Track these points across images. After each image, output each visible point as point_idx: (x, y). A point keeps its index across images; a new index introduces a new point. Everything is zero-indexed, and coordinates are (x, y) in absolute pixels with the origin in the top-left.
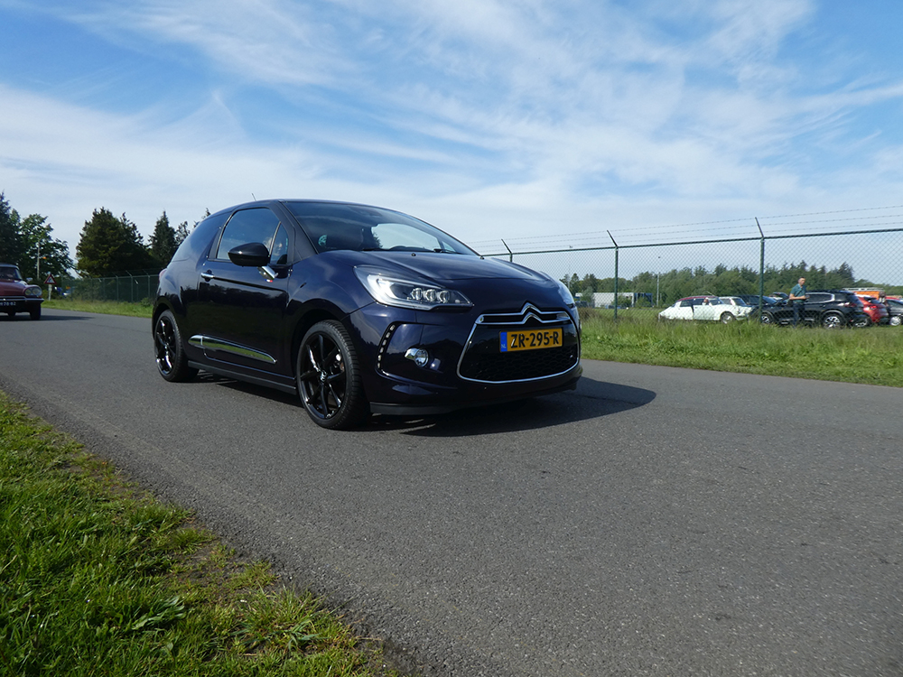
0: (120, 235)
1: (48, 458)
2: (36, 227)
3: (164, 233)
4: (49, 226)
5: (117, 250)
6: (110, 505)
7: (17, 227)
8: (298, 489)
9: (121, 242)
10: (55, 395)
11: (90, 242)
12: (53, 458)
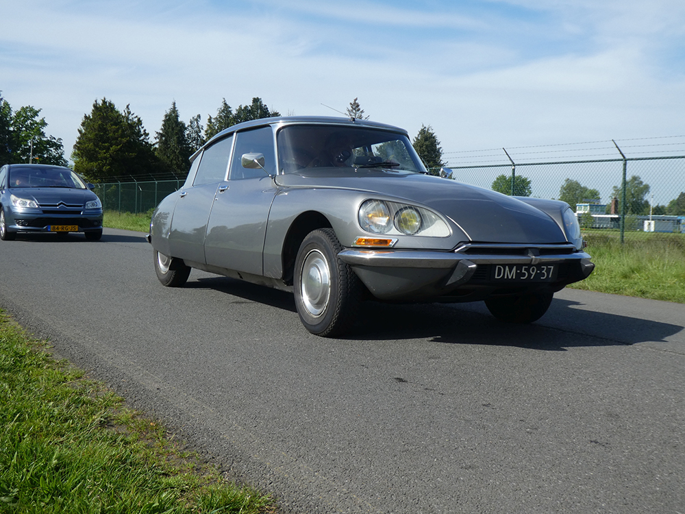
0: (123, 131)
1: (87, 413)
2: (29, 122)
3: (173, 129)
4: (43, 120)
5: (119, 150)
6: (171, 480)
7: (8, 122)
8: (396, 479)
9: (124, 140)
10: (78, 332)
11: (90, 140)
12: (93, 413)
